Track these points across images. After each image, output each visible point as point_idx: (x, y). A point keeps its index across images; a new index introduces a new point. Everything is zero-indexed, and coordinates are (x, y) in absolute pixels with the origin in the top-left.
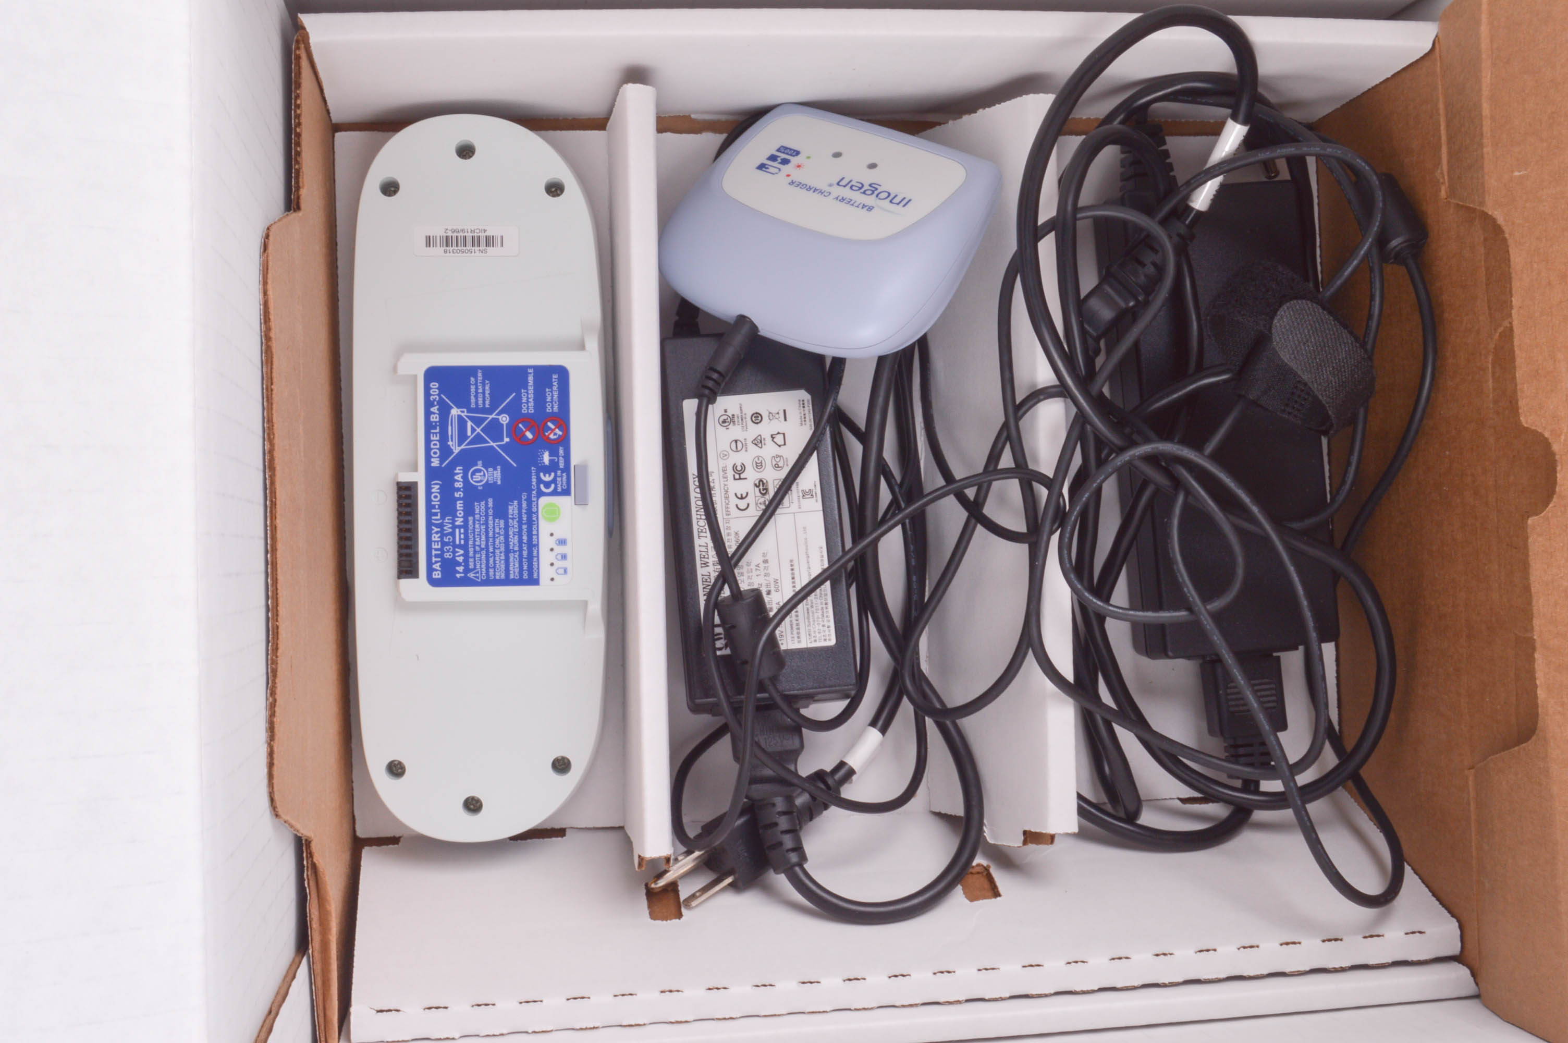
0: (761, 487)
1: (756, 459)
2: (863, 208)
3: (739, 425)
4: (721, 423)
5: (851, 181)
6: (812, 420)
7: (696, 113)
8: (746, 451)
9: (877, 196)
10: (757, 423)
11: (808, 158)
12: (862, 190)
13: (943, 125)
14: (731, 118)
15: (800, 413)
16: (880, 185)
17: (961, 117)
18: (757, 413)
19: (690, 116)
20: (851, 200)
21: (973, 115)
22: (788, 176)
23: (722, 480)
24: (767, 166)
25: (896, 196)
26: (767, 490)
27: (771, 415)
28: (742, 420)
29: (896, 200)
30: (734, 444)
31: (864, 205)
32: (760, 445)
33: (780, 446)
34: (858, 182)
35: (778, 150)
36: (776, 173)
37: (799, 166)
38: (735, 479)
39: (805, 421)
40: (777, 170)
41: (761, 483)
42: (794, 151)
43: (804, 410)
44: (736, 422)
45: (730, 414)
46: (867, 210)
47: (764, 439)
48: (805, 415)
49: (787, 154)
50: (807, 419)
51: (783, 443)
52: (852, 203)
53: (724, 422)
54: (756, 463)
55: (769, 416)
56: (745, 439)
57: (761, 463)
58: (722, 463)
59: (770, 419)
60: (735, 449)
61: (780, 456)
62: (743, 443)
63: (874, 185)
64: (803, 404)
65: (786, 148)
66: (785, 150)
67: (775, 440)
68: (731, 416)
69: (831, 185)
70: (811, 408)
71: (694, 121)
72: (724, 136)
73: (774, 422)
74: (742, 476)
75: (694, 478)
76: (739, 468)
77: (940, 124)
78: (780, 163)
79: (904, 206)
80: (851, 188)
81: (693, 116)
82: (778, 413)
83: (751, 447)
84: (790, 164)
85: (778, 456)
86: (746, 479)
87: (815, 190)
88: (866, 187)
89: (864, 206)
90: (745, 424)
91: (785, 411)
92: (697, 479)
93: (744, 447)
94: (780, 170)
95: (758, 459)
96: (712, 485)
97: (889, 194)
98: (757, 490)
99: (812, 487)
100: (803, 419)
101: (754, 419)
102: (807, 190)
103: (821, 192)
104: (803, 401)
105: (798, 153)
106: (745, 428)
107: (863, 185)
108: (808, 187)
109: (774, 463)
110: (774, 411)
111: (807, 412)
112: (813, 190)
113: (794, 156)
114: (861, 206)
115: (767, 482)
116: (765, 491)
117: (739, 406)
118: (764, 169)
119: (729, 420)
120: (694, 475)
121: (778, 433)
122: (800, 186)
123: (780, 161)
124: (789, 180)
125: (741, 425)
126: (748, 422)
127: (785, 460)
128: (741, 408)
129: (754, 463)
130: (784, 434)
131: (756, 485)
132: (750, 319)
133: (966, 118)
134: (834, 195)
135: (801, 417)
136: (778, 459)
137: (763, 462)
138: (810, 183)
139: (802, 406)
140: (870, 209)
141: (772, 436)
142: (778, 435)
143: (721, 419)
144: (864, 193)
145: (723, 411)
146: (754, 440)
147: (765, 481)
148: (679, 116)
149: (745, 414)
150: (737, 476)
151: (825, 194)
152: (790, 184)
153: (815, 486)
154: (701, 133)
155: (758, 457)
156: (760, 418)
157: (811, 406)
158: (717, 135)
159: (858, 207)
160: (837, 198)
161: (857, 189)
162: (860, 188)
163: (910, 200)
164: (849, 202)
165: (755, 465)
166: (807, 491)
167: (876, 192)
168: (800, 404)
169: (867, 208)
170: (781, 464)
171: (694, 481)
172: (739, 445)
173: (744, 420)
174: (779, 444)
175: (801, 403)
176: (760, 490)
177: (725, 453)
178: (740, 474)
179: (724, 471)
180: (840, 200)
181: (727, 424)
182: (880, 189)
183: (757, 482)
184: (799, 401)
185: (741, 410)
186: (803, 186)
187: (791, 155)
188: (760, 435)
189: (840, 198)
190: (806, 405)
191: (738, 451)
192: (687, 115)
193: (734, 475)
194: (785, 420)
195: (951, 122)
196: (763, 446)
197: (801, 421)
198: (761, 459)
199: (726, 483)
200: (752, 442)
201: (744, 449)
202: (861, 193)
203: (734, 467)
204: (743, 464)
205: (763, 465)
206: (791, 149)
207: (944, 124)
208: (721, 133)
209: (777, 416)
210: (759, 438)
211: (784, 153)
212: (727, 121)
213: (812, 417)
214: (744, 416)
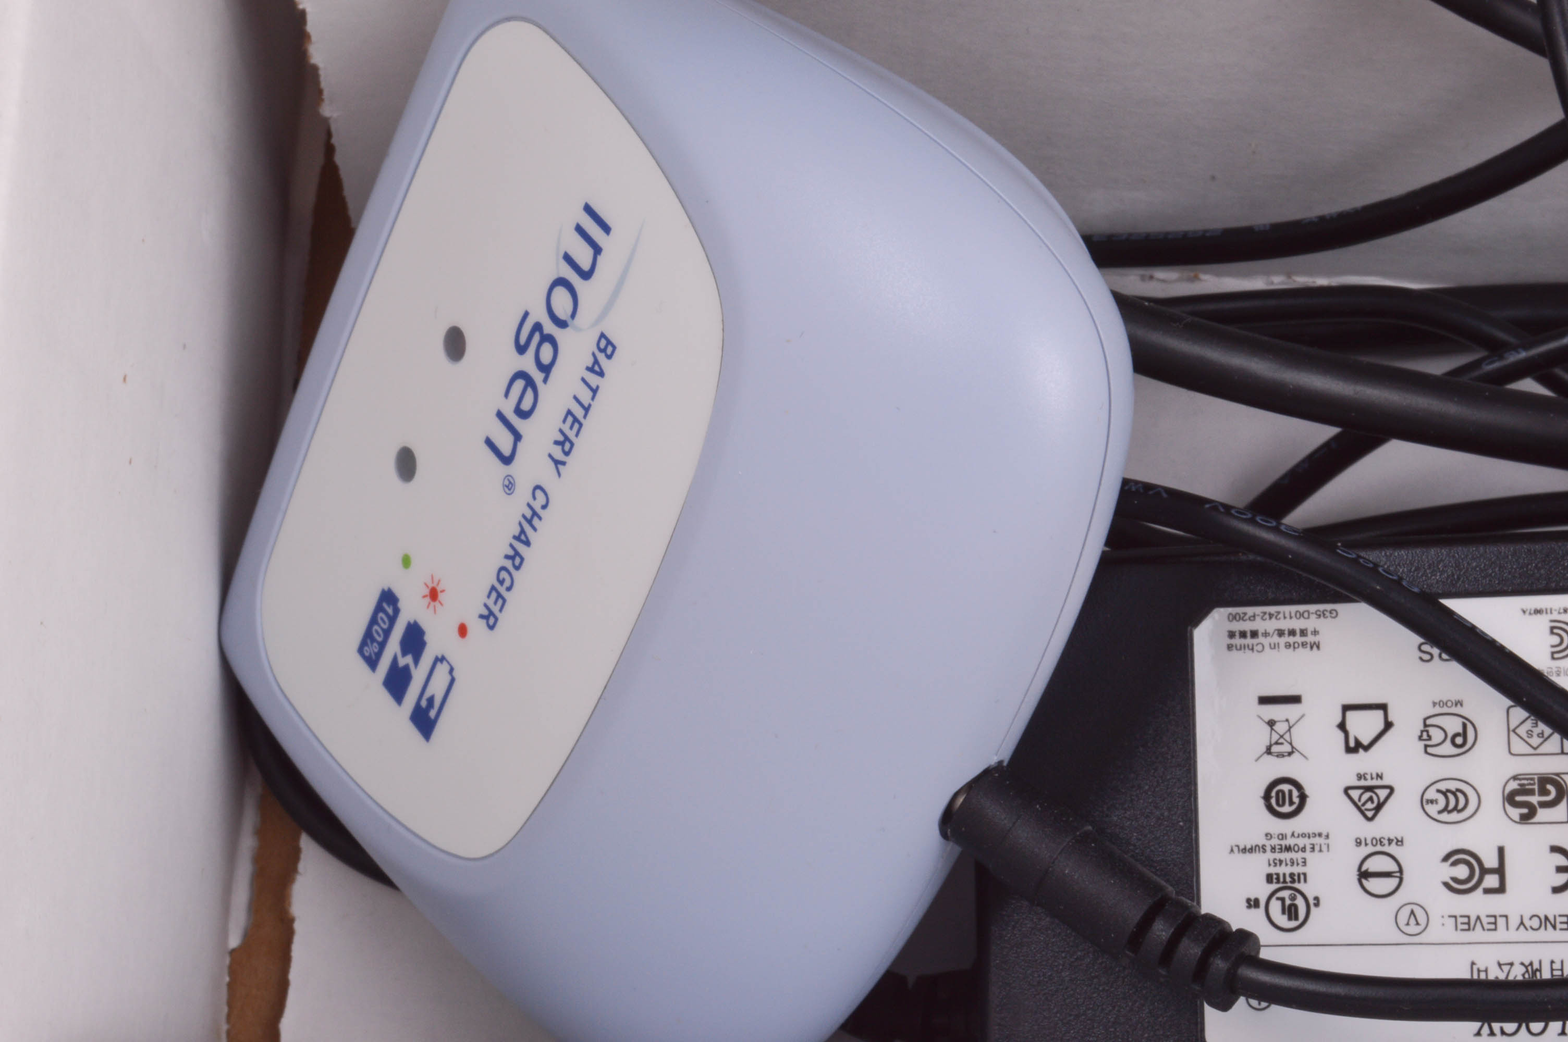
0: (1534, 799)
1: (1432, 809)
2: (601, 374)
3: (1305, 863)
4: (1294, 924)
5: (500, 416)
6: (1302, 608)
7: (223, 932)
8: (1400, 842)
9: (562, 324)
10: (1303, 797)
11: (406, 561)
12: (538, 376)
13: (334, 141)
14: (250, 819)
15: (1274, 647)
16: (526, 315)
17: (315, 69)
18: (1267, 797)
19: (233, 952)
20: (569, 413)
21: (311, 27)
22: (463, 631)
23: (1501, 934)
24: (424, 703)
25: (568, 258)
26: (1545, 781)
27: (1275, 749)
28: (1288, 849)
29: (583, 256)
30: (1371, 885)
31: (590, 369)
32: (1383, 793)
33: (1388, 725)
34: (507, 394)
35: (372, 662)
36: (451, 670)
37: (434, 595)
38: (1501, 889)
39: (1303, 633)
40: (442, 669)
41: (1518, 798)
42: (379, 608)
43: (1266, 634)
44: (1296, 870)
45: (1262, 891)
46: (609, 357)
47: (1360, 777)
48: (1281, 633)
49: (387, 633)
50: (1297, 624)
51: (1380, 713)
52: (579, 412)
53: (1291, 911)
54: (1445, 810)
55: (1280, 755)
56: (1358, 843)
57: (1445, 793)
58: (1441, 929)
59: (1290, 754)
60: (1392, 883)
61: (1425, 725)
62: (1371, 849)
63: (523, 340)
64: (1243, 635)
65: (368, 636)
66: (373, 640)
67: (1365, 742)
68: (1274, 886)
69: (509, 486)
70: (1258, 610)
71: (249, 937)
72: (307, 845)
73: (1299, 737)
74: (1491, 861)
75: (1492, 1034)
76: (1462, 872)
77: (330, 150)
78: (416, 661)
79: (606, 229)
80: (524, 415)
81: (234, 941)
82: (1271, 723)
83: (1385, 825)
84: (425, 625)
85: (1424, 735)
86: (1501, 851)
87: (522, 538)
88: (527, 363)
89: (596, 369)
90: (1301, 842)
91: (1265, 700)
92: (1496, 1026)
93: (1386, 849)
94: (440, 659)
95: (1431, 802)
96: (1517, 973)
97: (561, 282)
98: (1543, 814)
99: (1543, 623)
100: (1298, 639)
101: (1286, 809)
102: (517, 568)
103: (532, 517)
104: (1232, 635)
105: (388, 599)
106: (1317, 840)
107: (520, 375)
108: (508, 564)
109: (1448, 748)
110: (1263, 736)
111: (1271, 625)
112: (520, 547)
113: (397, 611)
114: (593, 379)
115: (1515, 778)
116: (1549, 787)
117: (1239, 857)
118: (432, 714)
119: (1285, 894)
120: (1478, 1034)
121: (1342, 726)
122: (502, 590)
123: (408, 660)
124: (477, 627)
125: (1308, 855)
126: (1299, 831)
127: (1438, 710)
128: (1244, 850)
129: (1445, 817)
130: (1346, 708)
131: (1526, 819)
132: (956, 795)
133: (318, 54)
134: (545, 473)
135: (1288, 646)
136: (1437, 735)
137: (1443, 786)
138: (496, 557)
139: (1249, 641)
140: (606, 346)
141: (1349, 750)
142: (1349, 726)
143: (1282, 921)
144: (546, 369)
145: (1253, 911)
146: (1363, 813)
147: (1513, 785)
148: (231, 986)
149: (1268, 836)
150: (1491, 881)
151: (537, 506)
152: (491, 627)
153: (1538, 612)
154: (292, 920)
155: (1424, 802)
156: (1286, 787)
157: (1250, 610)
158: (301, 866)
159: (595, 391)
160: (557, 463)
161: (530, 393)
162: (530, 383)
163: (588, 209)
164: (576, 420)
165: (1455, 816)
166: (1556, 640)
167: (549, 327)
168: (1241, 648)
169: (601, 357)
170: (1453, 726)
171: (1503, 1032)
172: (1378, 864)
173: (1290, 841)
174: (1380, 726)
175: (1238, 641)
176: (1544, 805)
177: (1405, 912)
178: (1484, 871)
179: (1468, 924)
180: (567, 454)
181: (1300, 902)
182: (539, 314)
183: (1515, 813)
184: (1230, 647)
185: (1251, 850)
186: (501, 582)
187: (393, 620)
188: (1346, 790)
189: (558, 453)
190: (1247, 626)
191: (1401, 871)
192: (227, 961)
193: (1487, 891)
194: (1295, 699)
195: (327, 110)
196: (1385, 782)
197: (1304, 645)
198: (1431, 794)
199: (1514, 921)
200: (1370, 819)
201: (1393, 849)
202: (545, 380)
203: (1455, 887)
204: (1446, 858)
205: (1452, 785)
206: (373, 621)
207: (329, 134)
208: (294, 855)
209: (1281, 728)
210: (1355, 794)
211: (382, 645)
212: (261, 833)
213: (1293, 609)
214: (1275, 842)
